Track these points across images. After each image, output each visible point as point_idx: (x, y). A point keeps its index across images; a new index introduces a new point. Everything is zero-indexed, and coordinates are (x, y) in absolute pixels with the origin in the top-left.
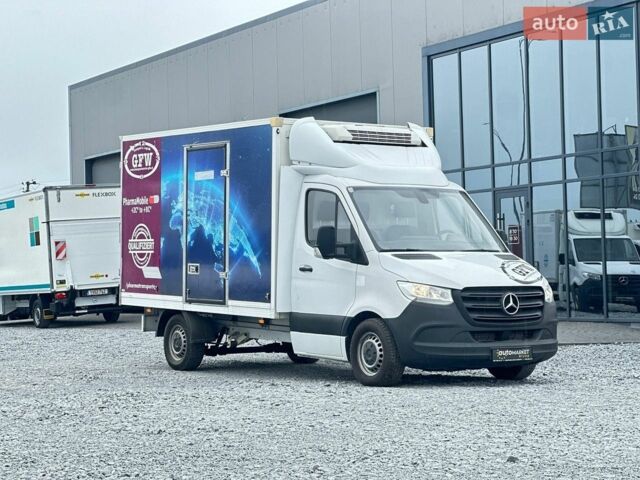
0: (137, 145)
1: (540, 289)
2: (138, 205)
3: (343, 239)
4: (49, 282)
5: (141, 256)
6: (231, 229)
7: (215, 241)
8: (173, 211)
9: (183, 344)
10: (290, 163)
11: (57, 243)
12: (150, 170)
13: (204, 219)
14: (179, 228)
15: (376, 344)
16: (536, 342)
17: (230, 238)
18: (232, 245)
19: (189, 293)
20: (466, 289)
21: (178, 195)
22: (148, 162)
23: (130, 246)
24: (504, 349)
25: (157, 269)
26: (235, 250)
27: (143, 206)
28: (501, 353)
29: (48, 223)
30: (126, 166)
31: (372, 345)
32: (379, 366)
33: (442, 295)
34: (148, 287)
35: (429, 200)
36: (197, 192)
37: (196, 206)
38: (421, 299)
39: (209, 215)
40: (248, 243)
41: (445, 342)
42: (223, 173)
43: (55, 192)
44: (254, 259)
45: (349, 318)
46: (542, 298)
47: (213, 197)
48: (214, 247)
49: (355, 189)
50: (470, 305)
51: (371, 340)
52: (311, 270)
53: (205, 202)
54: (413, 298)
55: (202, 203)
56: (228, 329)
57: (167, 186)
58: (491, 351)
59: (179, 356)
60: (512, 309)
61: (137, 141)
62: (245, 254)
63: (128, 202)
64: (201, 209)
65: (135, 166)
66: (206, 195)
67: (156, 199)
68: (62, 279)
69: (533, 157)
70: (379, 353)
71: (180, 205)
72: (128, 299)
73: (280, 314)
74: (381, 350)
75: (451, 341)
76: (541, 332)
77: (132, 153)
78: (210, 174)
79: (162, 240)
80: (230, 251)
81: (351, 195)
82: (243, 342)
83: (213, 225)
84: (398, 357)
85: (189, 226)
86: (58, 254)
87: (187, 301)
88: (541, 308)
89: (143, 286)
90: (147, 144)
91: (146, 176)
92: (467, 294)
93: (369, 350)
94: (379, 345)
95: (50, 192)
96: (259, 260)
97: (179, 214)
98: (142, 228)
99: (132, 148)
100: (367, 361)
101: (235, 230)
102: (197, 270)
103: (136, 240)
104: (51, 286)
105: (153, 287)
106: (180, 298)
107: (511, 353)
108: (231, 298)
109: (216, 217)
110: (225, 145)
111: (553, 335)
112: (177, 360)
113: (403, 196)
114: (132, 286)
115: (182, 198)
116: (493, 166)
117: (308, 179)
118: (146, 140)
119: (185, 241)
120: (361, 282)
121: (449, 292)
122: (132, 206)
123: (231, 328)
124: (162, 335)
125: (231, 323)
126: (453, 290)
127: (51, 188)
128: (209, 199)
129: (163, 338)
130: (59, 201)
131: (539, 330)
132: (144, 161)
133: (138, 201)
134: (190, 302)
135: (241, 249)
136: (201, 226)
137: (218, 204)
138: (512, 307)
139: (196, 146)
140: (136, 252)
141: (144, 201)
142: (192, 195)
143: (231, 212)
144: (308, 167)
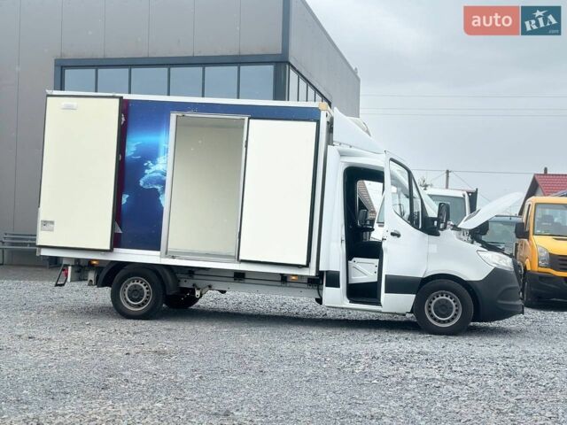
8: (146, 171)
9: (146, 295)
14: (159, 187)
15: (451, 301)
21: (156, 156)
31: (446, 301)
54: (495, 266)
57: (137, 146)
59: (137, 306)
70: (455, 308)
71: (160, 167)
79: (125, 197)
93: (443, 305)
97: (160, 174)
100: (439, 315)
112: (134, 310)
115: (164, 160)
120: (432, 249)
124: (107, 286)
144: (347, 148)
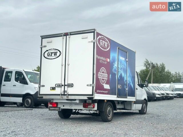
0: (102, 37)
2: (102, 60)
5: (103, 80)
8: (114, 66)
12: (107, 49)
13: (122, 72)
17: (128, 79)
18: (128, 81)
21: (115, 61)
22: (106, 46)
23: (99, 75)
30: (98, 42)
34: (105, 92)
37: (121, 67)
42: (127, 60)
47: (124, 66)
52: (137, 89)
57: (112, 57)
62: (131, 84)
64: (122, 68)
65: (101, 44)
66: (123, 64)
71: (116, 65)
77: (100, 39)
83: (124, 74)
85: (118, 73)
87: (118, 97)
89: (104, 92)
90: (106, 38)
91: (105, 50)
96: (133, 86)
97: (116, 68)
98: (103, 69)
99: (100, 37)
101: (129, 77)
102: (120, 87)
103: (101, 73)
105: (107, 92)
106: (116, 96)
109: (125, 72)
110: (127, 52)
114: (99, 91)
115: (116, 63)
128: (123, 66)
132: (104, 44)
133: (102, 58)
135: (130, 82)
137: (125, 68)
140: (101, 78)
141: (104, 59)
142: (119, 63)
143: (128, 71)
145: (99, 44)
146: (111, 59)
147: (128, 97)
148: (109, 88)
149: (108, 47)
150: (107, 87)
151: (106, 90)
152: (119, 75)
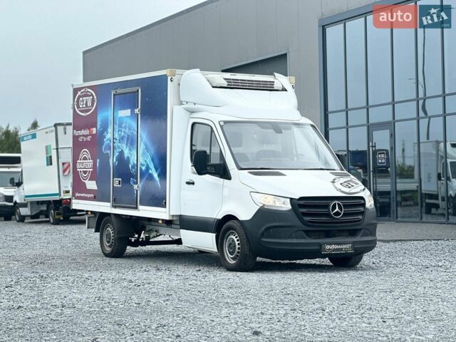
0: (82, 91)
1: (362, 198)
2: (83, 135)
3: (215, 160)
4: (58, 192)
5: (85, 172)
6: (141, 152)
7: (131, 162)
8: (105, 140)
9: (112, 238)
10: (181, 103)
11: (63, 164)
12: (91, 110)
13: (124, 146)
14: (109, 152)
15: (236, 240)
16: (358, 238)
17: (141, 160)
18: (142, 165)
19: (114, 200)
20: (301, 199)
21: (107, 128)
22: (89, 104)
23: (78, 166)
24: (331, 244)
25: (94, 182)
26: (144, 168)
27: (86, 136)
28: (328, 247)
29: (57, 149)
30: (75, 106)
31: (233, 240)
32: (237, 256)
33: (284, 203)
34: (89, 196)
35: (283, 131)
36: (120, 126)
37: (119, 135)
38: (268, 206)
39: (127, 142)
40: (152, 163)
41: (284, 238)
42: (137, 111)
43: (62, 127)
44: (156, 175)
45: (218, 219)
46: (364, 205)
47: (130, 129)
48: (130, 166)
49: (226, 122)
50: (304, 210)
51: (232, 237)
52: (193, 183)
53: (125, 133)
54: (261, 205)
55: (123, 133)
56: (145, 227)
57: (101, 120)
58: (320, 245)
59: (110, 246)
60: (337, 214)
61: (83, 88)
62: (150, 171)
63: (77, 133)
64: (122, 138)
65: (81, 106)
66: (125, 128)
67: (94, 130)
68: (67, 189)
69: (395, 100)
70: (237, 246)
71: (109, 136)
72: (76, 205)
73: (173, 216)
74: (239, 244)
75: (289, 238)
76: (362, 232)
77: (80, 97)
78: (128, 112)
79: (98, 160)
80: (141, 169)
81: (221, 127)
82: (154, 237)
83: (130, 150)
84: (250, 250)
85: (115, 150)
86: (64, 171)
87: (113, 206)
88: (362, 213)
89: (86, 195)
90: (89, 90)
91: (88, 114)
92: (302, 202)
93: (230, 244)
94: (238, 240)
95: (59, 127)
96: (159, 176)
97: (109, 142)
98: (85, 152)
99: (79, 93)
100: (230, 253)
101: (144, 153)
102: (119, 183)
103: (82, 161)
104: (59, 194)
105: (92, 195)
106: (109, 204)
107: (336, 247)
108: (141, 204)
109: (132, 144)
110: (138, 91)
111: (373, 233)
112: (108, 250)
113: (263, 128)
114: (79, 195)
115: (110, 130)
116: (368, 107)
117: (194, 115)
118: (89, 87)
119: (112, 161)
120: (226, 192)
121: (289, 200)
122: (79, 136)
123: (147, 226)
124: (99, 232)
125: (147, 223)
126: (291, 199)
127: (60, 124)
128: (127, 131)
129: (99, 233)
130: (65, 133)
131: (361, 229)
132: (86, 102)
133: (83, 132)
134: (115, 207)
135: (148, 168)
136: (122, 150)
137: (132, 133)
138: (337, 212)
139: (120, 91)
140: (82, 170)
141: (86, 132)
142: (116, 127)
143: (141, 140)
144: (193, 106)
145: (78, 107)
146: (98, 127)
147: (140, 207)
148: (96, 188)
149: (92, 106)
150: (91, 185)
151: (90, 191)
152: (117, 154)
